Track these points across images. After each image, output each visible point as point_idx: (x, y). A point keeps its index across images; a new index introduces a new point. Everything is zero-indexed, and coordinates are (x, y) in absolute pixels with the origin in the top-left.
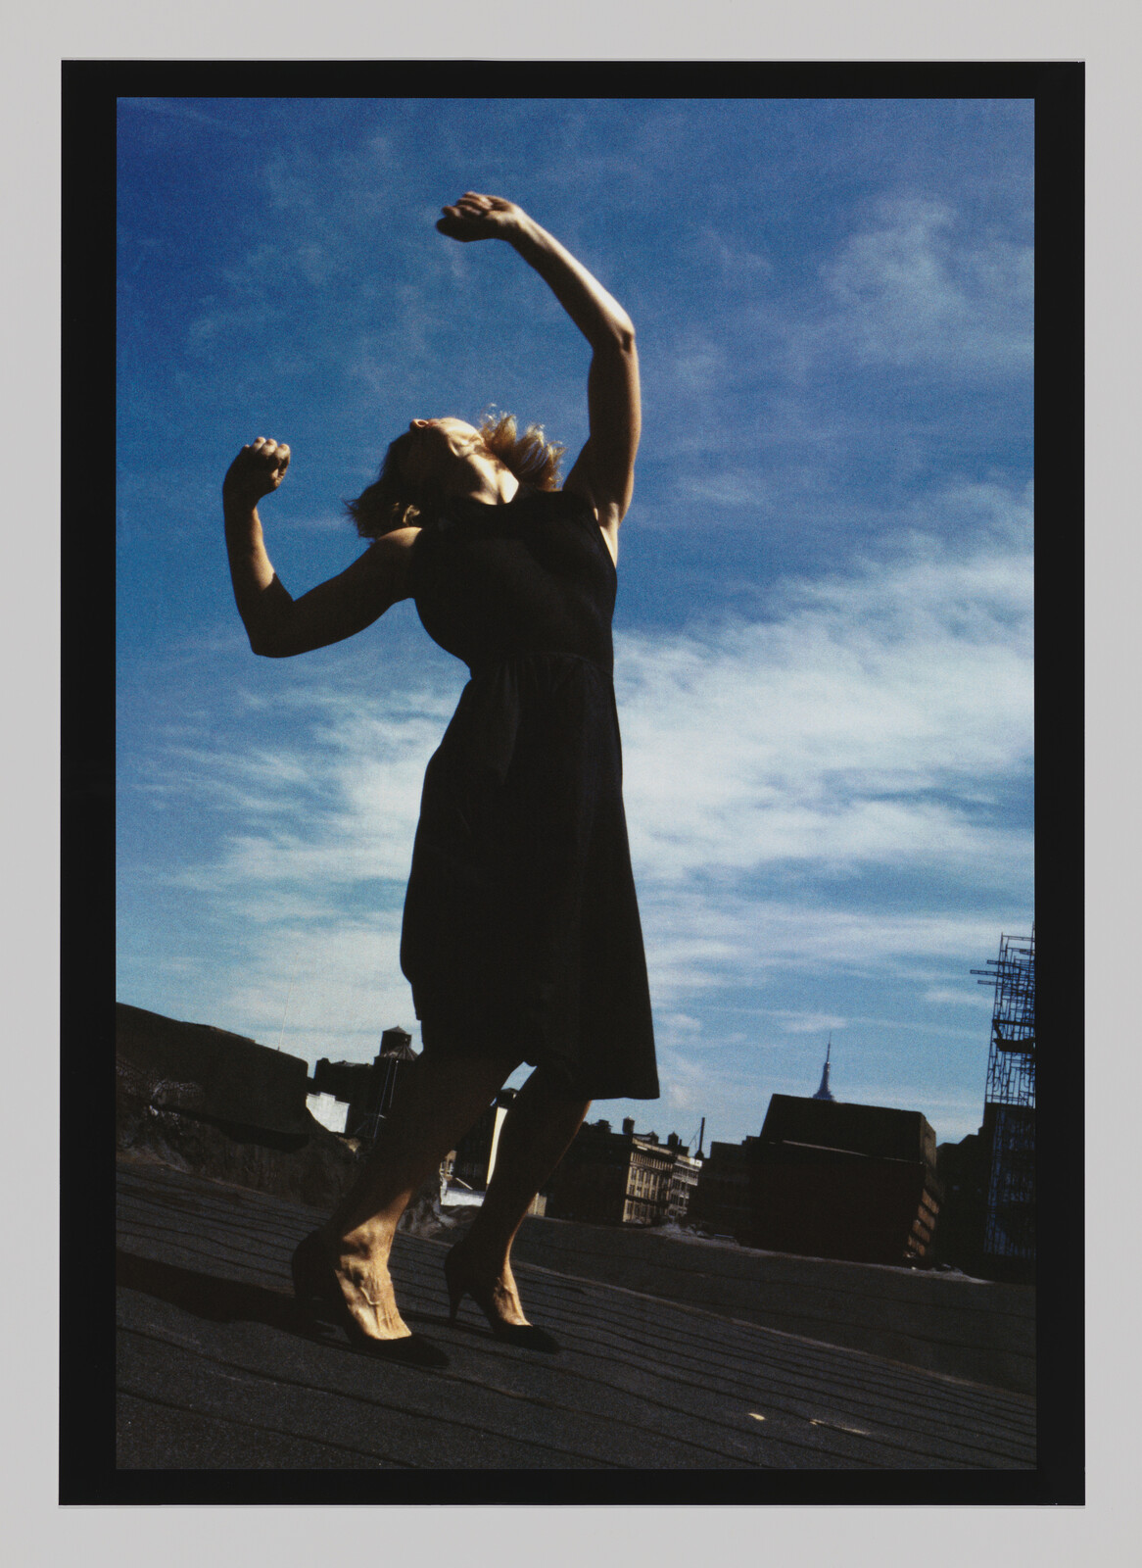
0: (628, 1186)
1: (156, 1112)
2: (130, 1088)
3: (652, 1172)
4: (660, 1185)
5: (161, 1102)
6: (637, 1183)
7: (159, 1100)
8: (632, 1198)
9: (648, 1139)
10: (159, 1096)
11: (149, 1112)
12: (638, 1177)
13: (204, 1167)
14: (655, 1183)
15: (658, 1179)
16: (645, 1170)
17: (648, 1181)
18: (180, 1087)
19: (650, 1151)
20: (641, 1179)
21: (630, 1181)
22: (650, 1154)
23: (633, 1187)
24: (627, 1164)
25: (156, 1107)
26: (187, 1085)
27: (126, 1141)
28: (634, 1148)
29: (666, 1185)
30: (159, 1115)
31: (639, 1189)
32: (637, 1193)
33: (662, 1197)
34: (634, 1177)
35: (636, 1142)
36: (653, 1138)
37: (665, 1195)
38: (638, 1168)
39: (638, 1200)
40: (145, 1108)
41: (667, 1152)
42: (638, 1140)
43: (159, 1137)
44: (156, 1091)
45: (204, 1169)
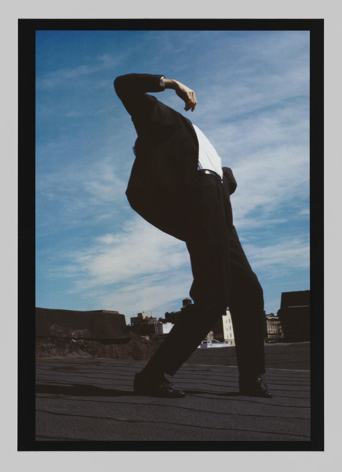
0: (268, 331)
1: (75, 341)
2: (63, 335)
3: (274, 325)
4: (278, 328)
5: (76, 337)
6: (271, 329)
7: (75, 337)
8: (270, 334)
9: (271, 315)
10: (75, 336)
11: (72, 341)
12: (270, 328)
13: (96, 355)
14: (276, 328)
15: (277, 327)
16: (272, 325)
17: (274, 328)
18: (81, 331)
19: (272, 319)
20: (272, 328)
21: (268, 329)
22: (272, 320)
23: (269, 331)
24: (266, 324)
25: (74, 339)
26: (84, 330)
27: (66, 352)
28: (267, 319)
29: (280, 328)
30: (76, 342)
31: (272, 331)
32: (271, 332)
33: (279, 332)
34: (269, 328)
35: (267, 317)
36: (272, 315)
37: (280, 331)
38: (270, 325)
39: (272, 334)
40: (71, 340)
41: (278, 318)
42: (268, 316)
43: (78, 349)
44: (73, 334)
45: (96, 356)
